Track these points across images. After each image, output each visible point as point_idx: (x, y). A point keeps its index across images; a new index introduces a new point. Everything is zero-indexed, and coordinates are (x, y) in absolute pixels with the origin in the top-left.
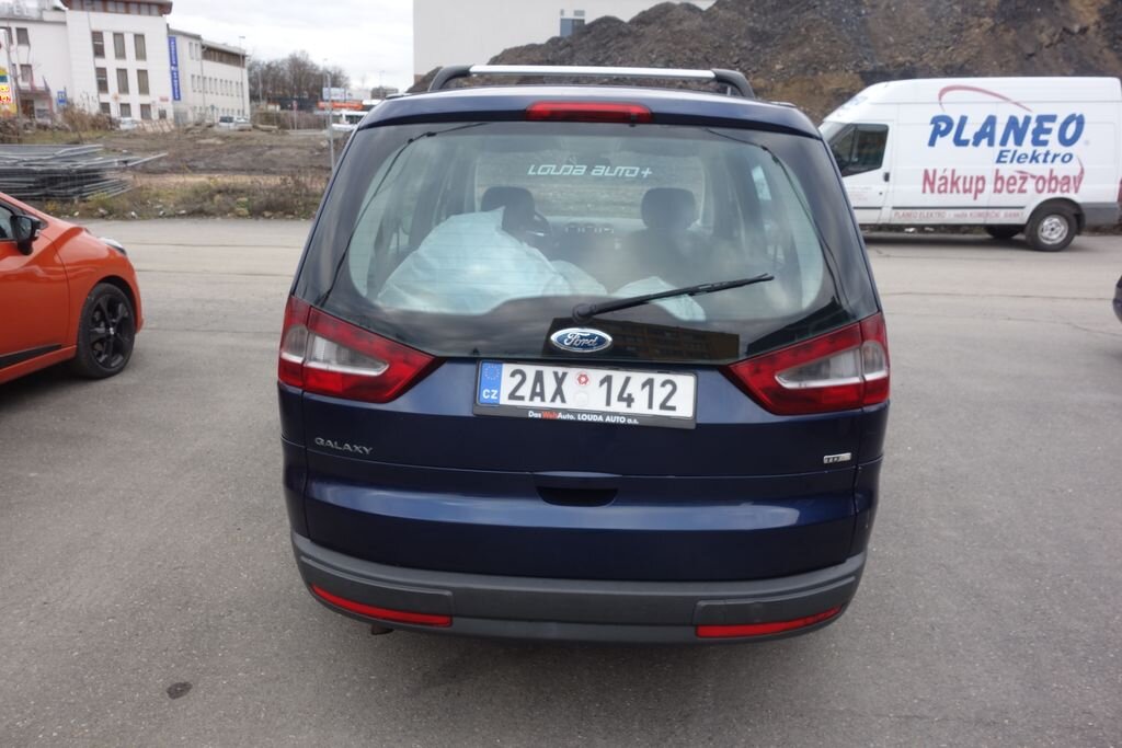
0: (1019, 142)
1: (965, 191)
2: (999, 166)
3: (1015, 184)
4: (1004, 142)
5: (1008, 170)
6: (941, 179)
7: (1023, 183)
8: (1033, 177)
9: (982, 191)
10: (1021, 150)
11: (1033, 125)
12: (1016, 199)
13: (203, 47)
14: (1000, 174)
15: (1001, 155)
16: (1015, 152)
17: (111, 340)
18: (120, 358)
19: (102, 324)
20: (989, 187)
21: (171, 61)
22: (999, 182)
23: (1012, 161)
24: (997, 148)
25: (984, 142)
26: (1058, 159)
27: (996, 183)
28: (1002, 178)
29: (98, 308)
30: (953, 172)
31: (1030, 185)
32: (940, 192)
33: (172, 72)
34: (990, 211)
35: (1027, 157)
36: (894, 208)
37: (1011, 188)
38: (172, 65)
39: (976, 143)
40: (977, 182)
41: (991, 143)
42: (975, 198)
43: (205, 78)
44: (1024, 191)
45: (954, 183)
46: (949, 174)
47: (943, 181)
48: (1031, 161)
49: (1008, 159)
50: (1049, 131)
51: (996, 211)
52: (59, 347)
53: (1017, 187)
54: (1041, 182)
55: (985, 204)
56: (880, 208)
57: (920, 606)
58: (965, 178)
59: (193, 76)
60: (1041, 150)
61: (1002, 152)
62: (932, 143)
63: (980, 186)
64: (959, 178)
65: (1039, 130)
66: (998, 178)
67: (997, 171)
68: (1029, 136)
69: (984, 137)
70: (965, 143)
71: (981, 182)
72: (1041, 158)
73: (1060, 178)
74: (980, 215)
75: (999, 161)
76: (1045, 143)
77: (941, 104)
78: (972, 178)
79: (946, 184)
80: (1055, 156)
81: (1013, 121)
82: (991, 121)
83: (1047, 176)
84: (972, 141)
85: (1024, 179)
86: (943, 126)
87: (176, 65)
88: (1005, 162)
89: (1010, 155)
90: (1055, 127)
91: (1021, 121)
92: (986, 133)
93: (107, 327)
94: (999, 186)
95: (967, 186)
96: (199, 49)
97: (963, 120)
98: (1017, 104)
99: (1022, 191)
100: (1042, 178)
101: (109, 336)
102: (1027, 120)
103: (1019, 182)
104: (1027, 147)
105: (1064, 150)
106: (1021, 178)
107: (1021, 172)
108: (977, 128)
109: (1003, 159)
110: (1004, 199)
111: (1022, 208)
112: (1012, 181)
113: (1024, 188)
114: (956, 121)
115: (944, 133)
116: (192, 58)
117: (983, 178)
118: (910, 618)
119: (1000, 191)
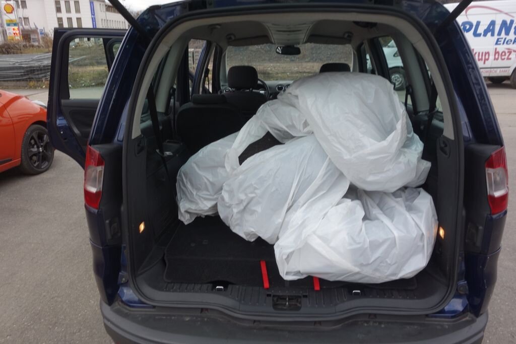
0: (507, 33)
1: (479, 60)
2: (498, 46)
3: (505, 55)
4: (499, 34)
5: (501, 48)
7: (509, 55)
8: (515, 51)
9: (488, 59)
10: (508, 38)
11: (514, 24)
12: (505, 63)
13: (106, 6)
14: (497, 51)
15: (498, 40)
16: (505, 39)
17: (41, 154)
18: (47, 163)
19: (35, 146)
20: (492, 57)
21: (92, 13)
22: (497, 55)
23: (503, 43)
24: (496, 37)
25: (489, 34)
27: (495, 55)
28: (498, 53)
29: (32, 138)
31: (513, 55)
33: (92, 18)
34: (492, 69)
35: (511, 41)
37: (503, 57)
38: (92, 15)
39: (485, 35)
40: (485, 55)
41: (493, 35)
42: (484, 63)
43: (108, 20)
44: (510, 59)
48: (514, 43)
49: (502, 42)
51: (495, 69)
52: (11, 160)
53: (506, 57)
55: (489, 66)
57: (502, 319)
58: (479, 53)
59: (102, 20)
61: (498, 39)
63: (487, 57)
64: (476, 53)
66: (496, 52)
67: (496, 49)
68: (512, 31)
69: (489, 32)
70: (479, 35)
71: (487, 55)
74: (487, 72)
75: (496, 44)
77: (467, 16)
78: (482, 53)
81: (504, 23)
82: (493, 23)
84: (483, 34)
85: (510, 53)
86: (468, 27)
87: (94, 15)
88: (500, 44)
89: (503, 40)
91: (508, 22)
92: (490, 29)
93: (38, 147)
94: (497, 56)
95: (480, 57)
96: (104, 7)
97: (478, 23)
98: (506, 14)
99: (509, 59)
101: (39, 152)
102: (512, 22)
103: (507, 54)
104: (512, 36)
106: (508, 52)
107: (508, 49)
108: (486, 27)
110: (500, 63)
111: (509, 67)
112: (503, 54)
113: (510, 57)
114: (475, 24)
115: (469, 30)
116: (101, 11)
117: (488, 53)
118: (497, 328)
119: (497, 59)
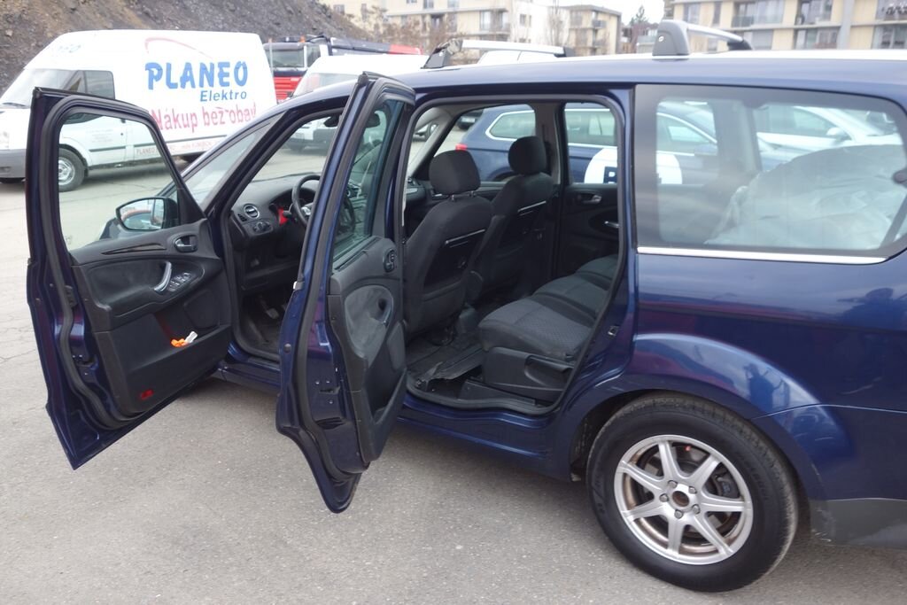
0: (211, 83)
1: (185, 126)
2: (204, 104)
3: (216, 117)
4: (201, 85)
6: (165, 117)
7: (222, 116)
8: (227, 111)
9: (196, 125)
10: (214, 90)
11: (217, 70)
12: (219, 130)
14: (205, 110)
15: (202, 94)
16: (211, 92)
20: (201, 121)
22: (206, 117)
23: (210, 100)
24: (198, 89)
25: (188, 84)
26: (239, 96)
27: (204, 118)
28: (207, 114)
30: (173, 110)
31: (226, 117)
32: (168, 128)
35: (219, 95)
36: (136, 146)
37: (215, 121)
39: (183, 86)
40: (191, 117)
41: (193, 85)
42: (193, 131)
44: (224, 123)
45: (176, 120)
46: (170, 113)
47: (167, 119)
48: (222, 99)
49: (208, 98)
50: (227, 75)
53: (218, 120)
54: (232, 114)
55: (201, 136)
56: (124, 147)
58: (182, 116)
60: (227, 90)
61: (202, 92)
62: (151, 87)
63: (194, 121)
64: (178, 115)
65: (222, 75)
66: (205, 114)
67: (203, 108)
68: (216, 80)
69: (187, 81)
70: (175, 86)
71: (194, 118)
72: (228, 96)
73: (243, 111)
74: (199, 145)
75: (202, 100)
76: (227, 84)
77: (148, 52)
78: (186, 115)
79: (169, 121)
80: (237, 94)
81: (203, 67)
82: (188, 67)
83: (235, 111)
84: (179, 84)
85: (222, 113)
86: (156, 72)
88: (206, 100)
89: (208, 94)
90: (231, 70)
91: (208, 67)
92: (187, 77)
94: (207, 120)
95: (186, 122)
97: (169, 66)
98: (202, 53)
99: (222, 122)
100: (232, 111)
102: (212, 66)
103: (219, 115)
104: (217, 88)
105: (240, 89)
106: (219, 112)
107: (218, 108)
109: (204, 98)
110: (211, 130)
112: (214, 116)
113: (223, 120)
114: (164, 68)
115: (158, 78)
117: (194, 114)
119: (208, 124)
